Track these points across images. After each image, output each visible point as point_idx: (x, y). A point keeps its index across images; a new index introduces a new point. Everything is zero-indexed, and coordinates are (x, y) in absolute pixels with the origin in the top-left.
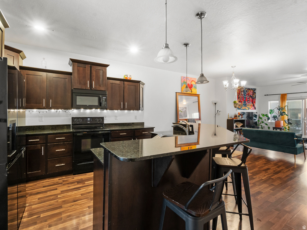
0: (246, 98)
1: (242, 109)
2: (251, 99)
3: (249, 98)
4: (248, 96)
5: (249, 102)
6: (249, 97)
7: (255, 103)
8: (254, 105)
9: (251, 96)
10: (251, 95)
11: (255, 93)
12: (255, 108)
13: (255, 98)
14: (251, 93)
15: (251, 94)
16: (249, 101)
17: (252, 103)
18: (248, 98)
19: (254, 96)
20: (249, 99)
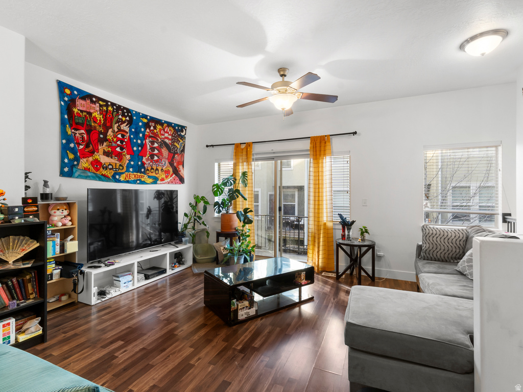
0: (143, 146)
1: (122, 179)
2: (165, 152)
3: (159, 149)
4: (152, 143)
5: (157, 161)
6: (156, 145)
7: (181, 167)
8: (176, 172)
9: (165, 143)
10: (167, 141)
11: (183, 138)
12: (182, 180)
13: (183, 150)
14: (166, 135)
15: (167, 138)
16: (156, 158)
17: (171, 164)
18: (153, 149)
19: (178, 146)
20: (156, 152)
